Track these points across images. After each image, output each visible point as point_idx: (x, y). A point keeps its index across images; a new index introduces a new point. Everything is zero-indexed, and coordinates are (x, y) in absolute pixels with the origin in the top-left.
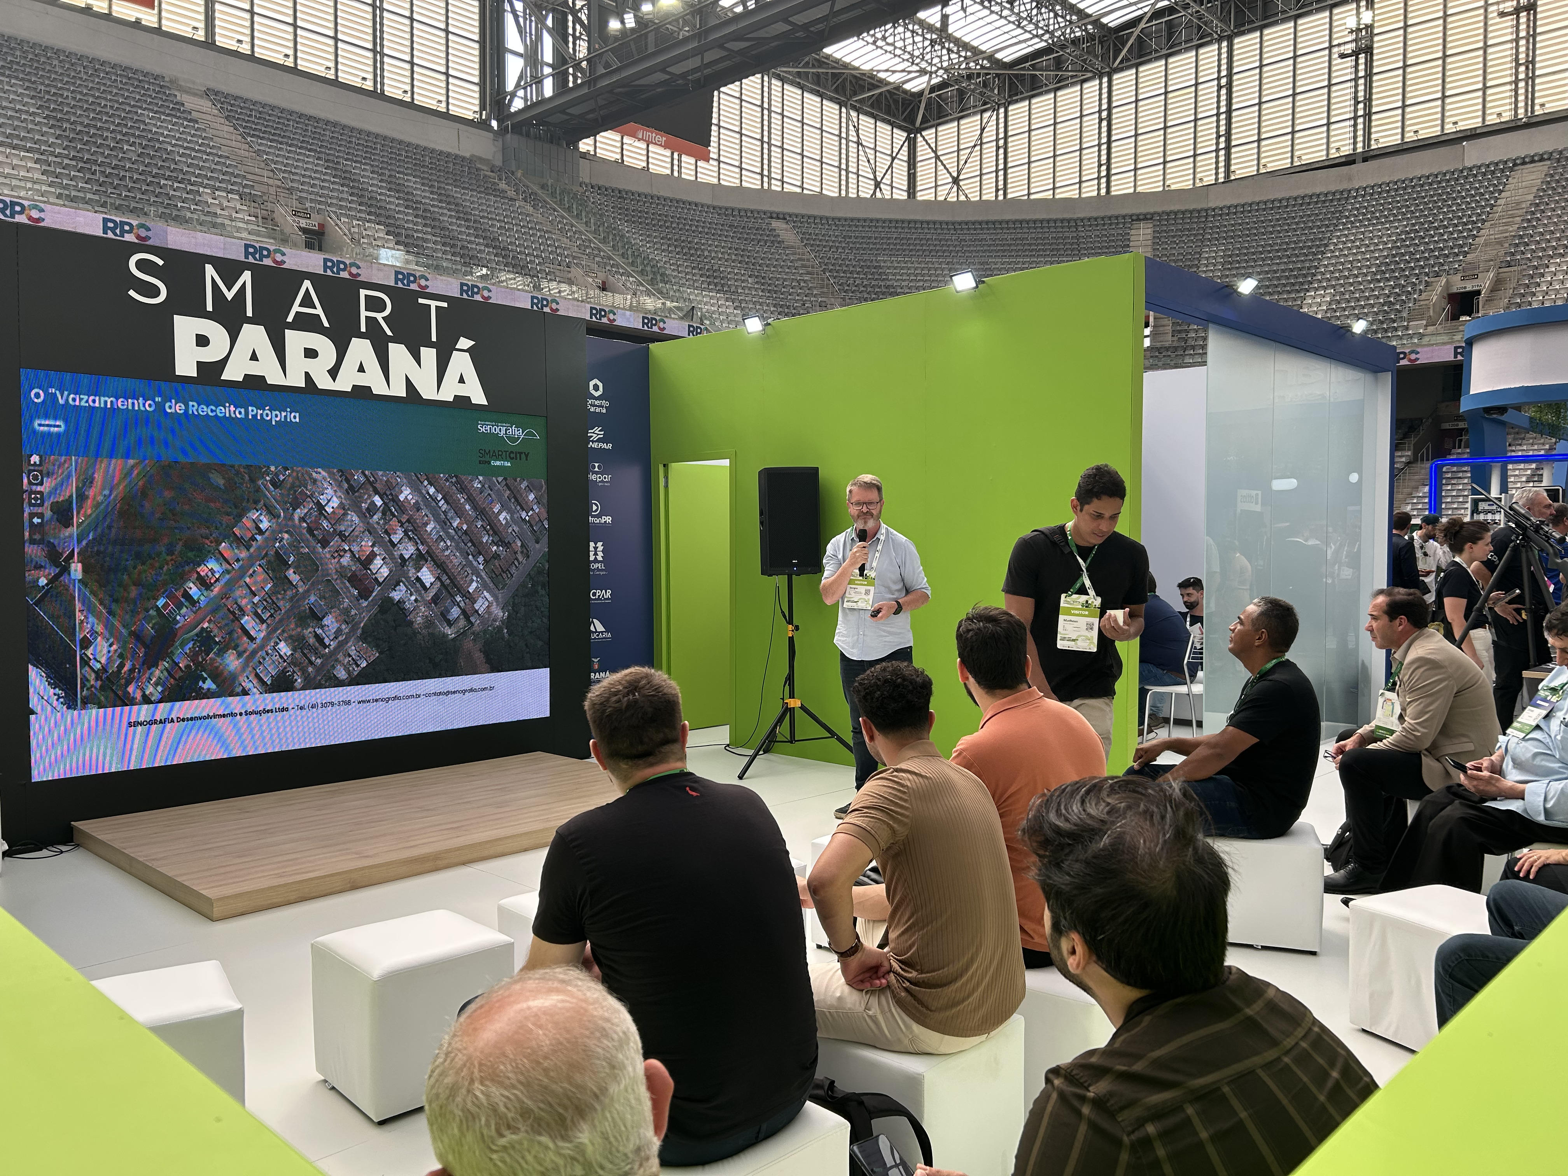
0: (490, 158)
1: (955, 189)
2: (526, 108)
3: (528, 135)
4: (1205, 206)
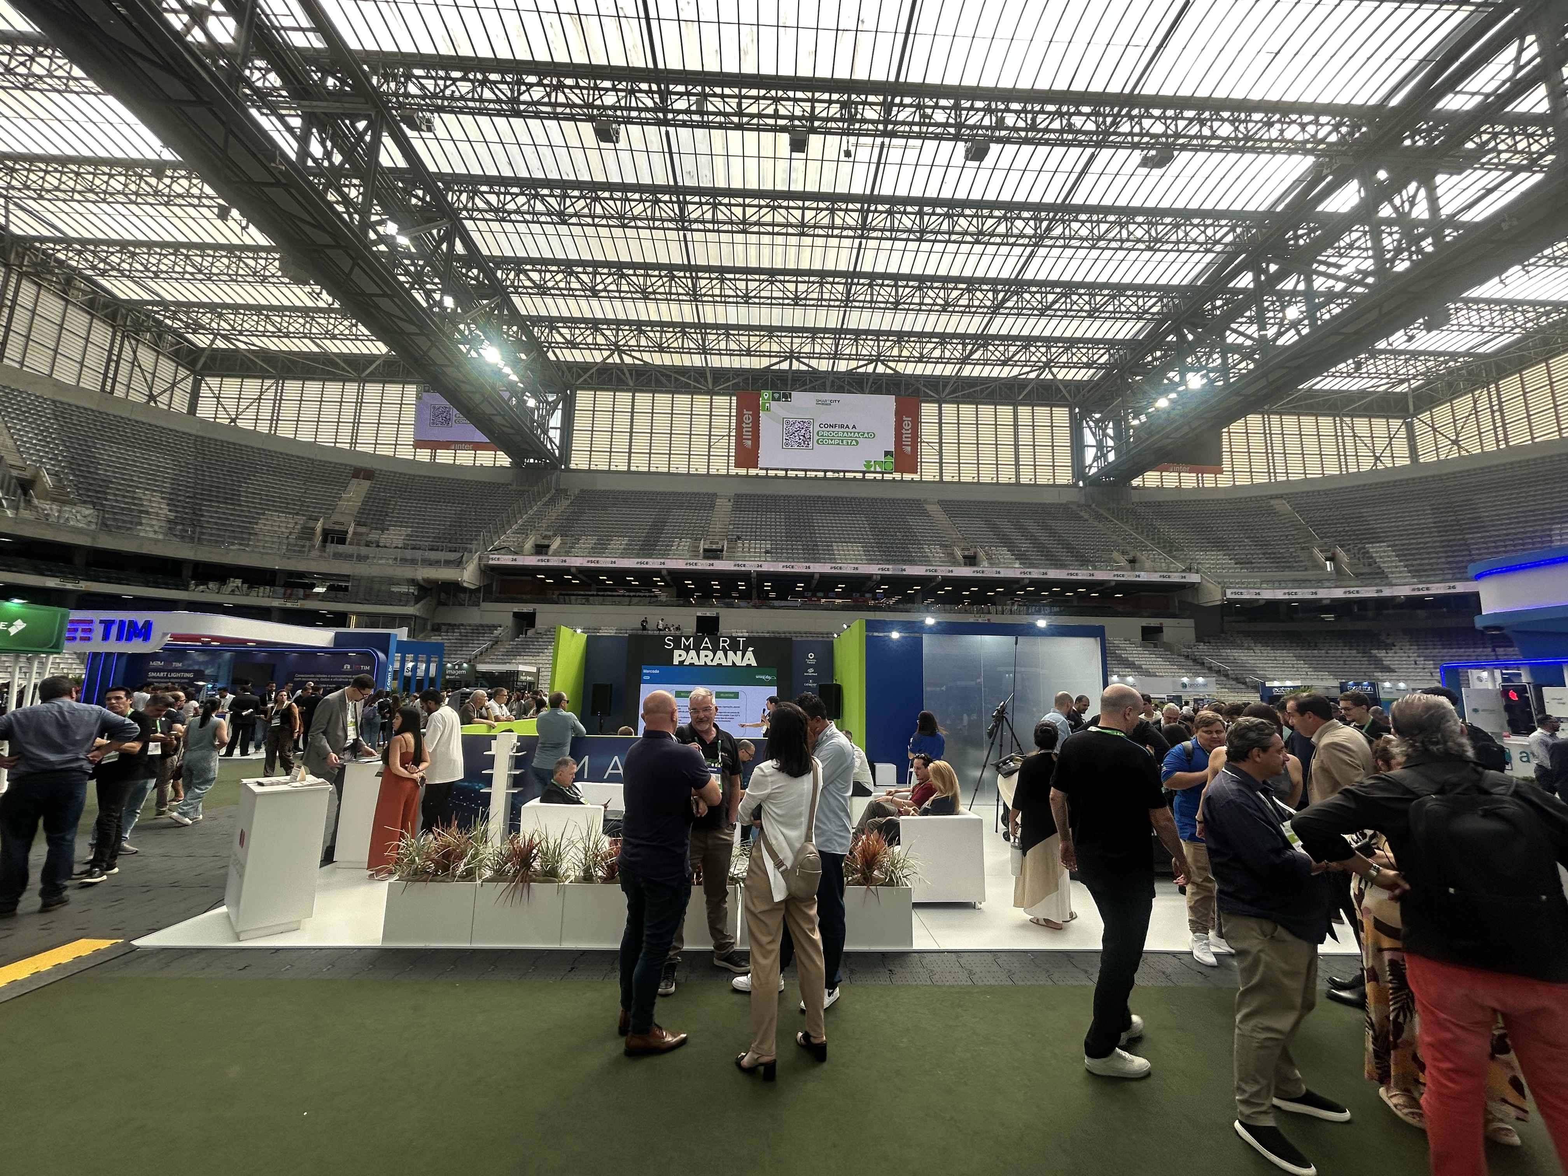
0: (1078, 500)
1: (1455, 448)
2: (1098, 471)
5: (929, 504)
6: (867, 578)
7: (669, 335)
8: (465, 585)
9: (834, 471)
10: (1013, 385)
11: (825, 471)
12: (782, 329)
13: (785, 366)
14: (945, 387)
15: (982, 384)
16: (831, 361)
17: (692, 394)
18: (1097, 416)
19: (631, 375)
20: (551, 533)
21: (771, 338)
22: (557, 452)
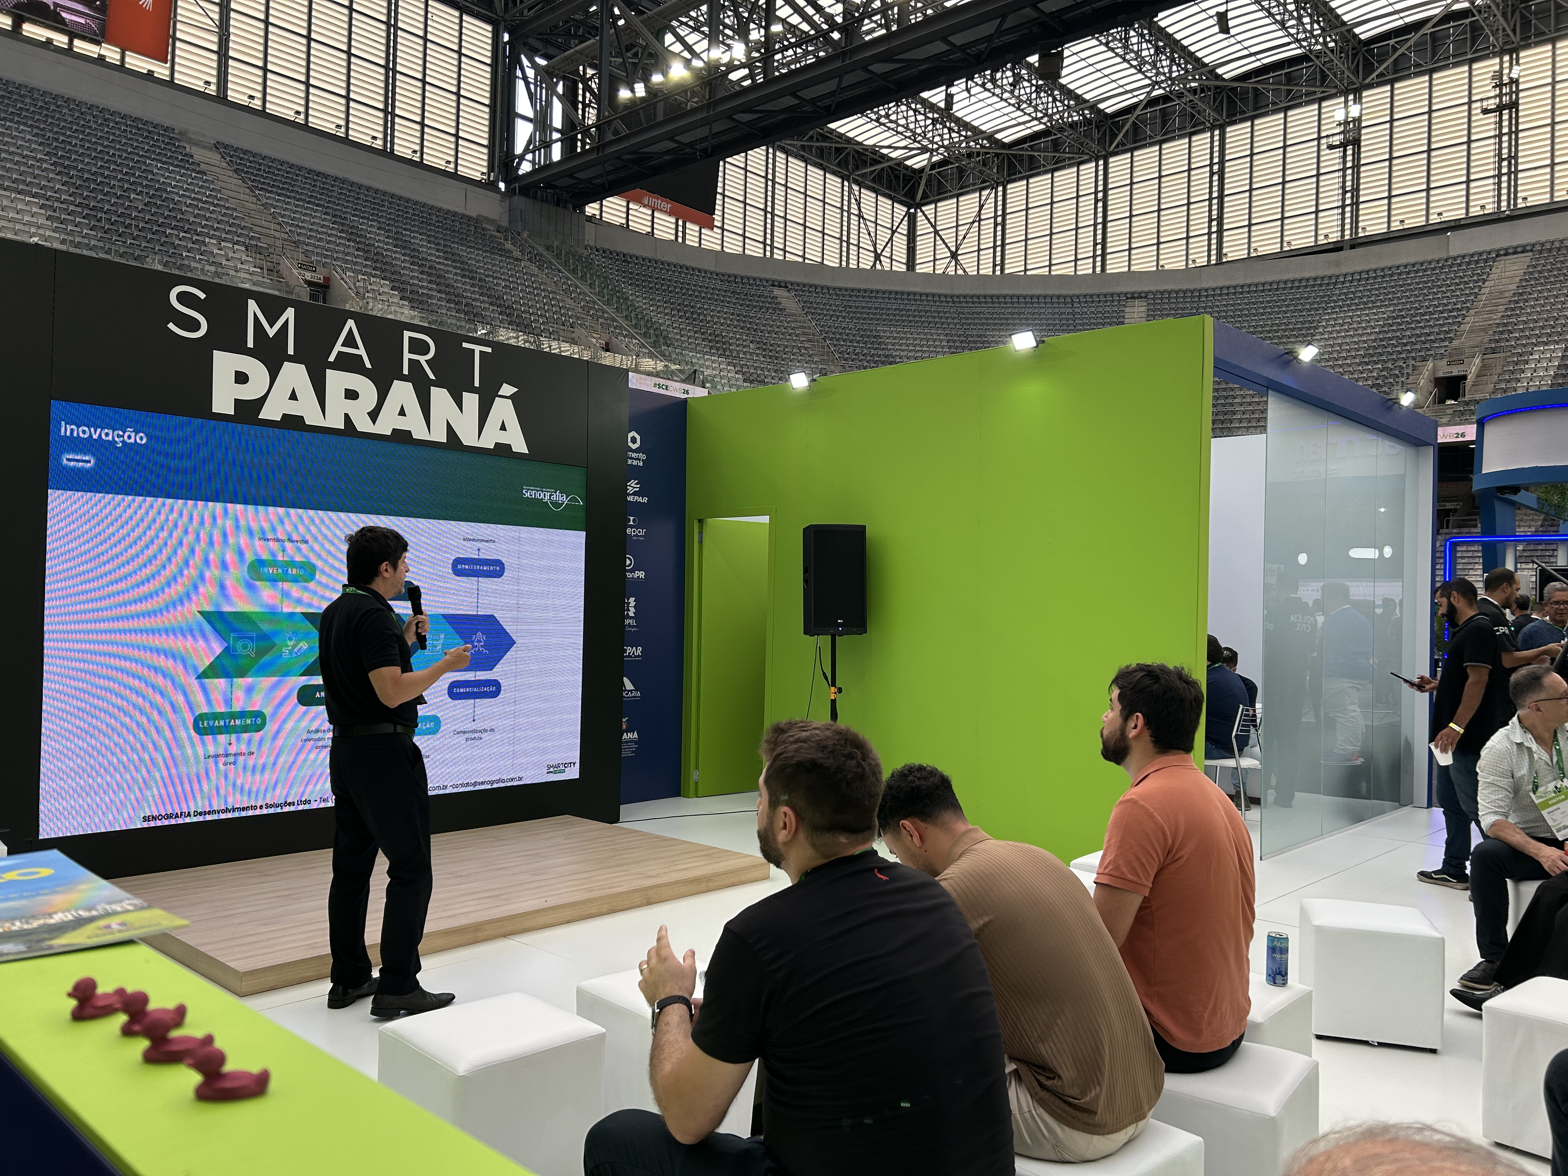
0: (497, 218)
1: (953, 263)
2: (534, 172)
3: (535, 197)
4: (1198, 287)
5: (197, 145)
18: (541, 61)
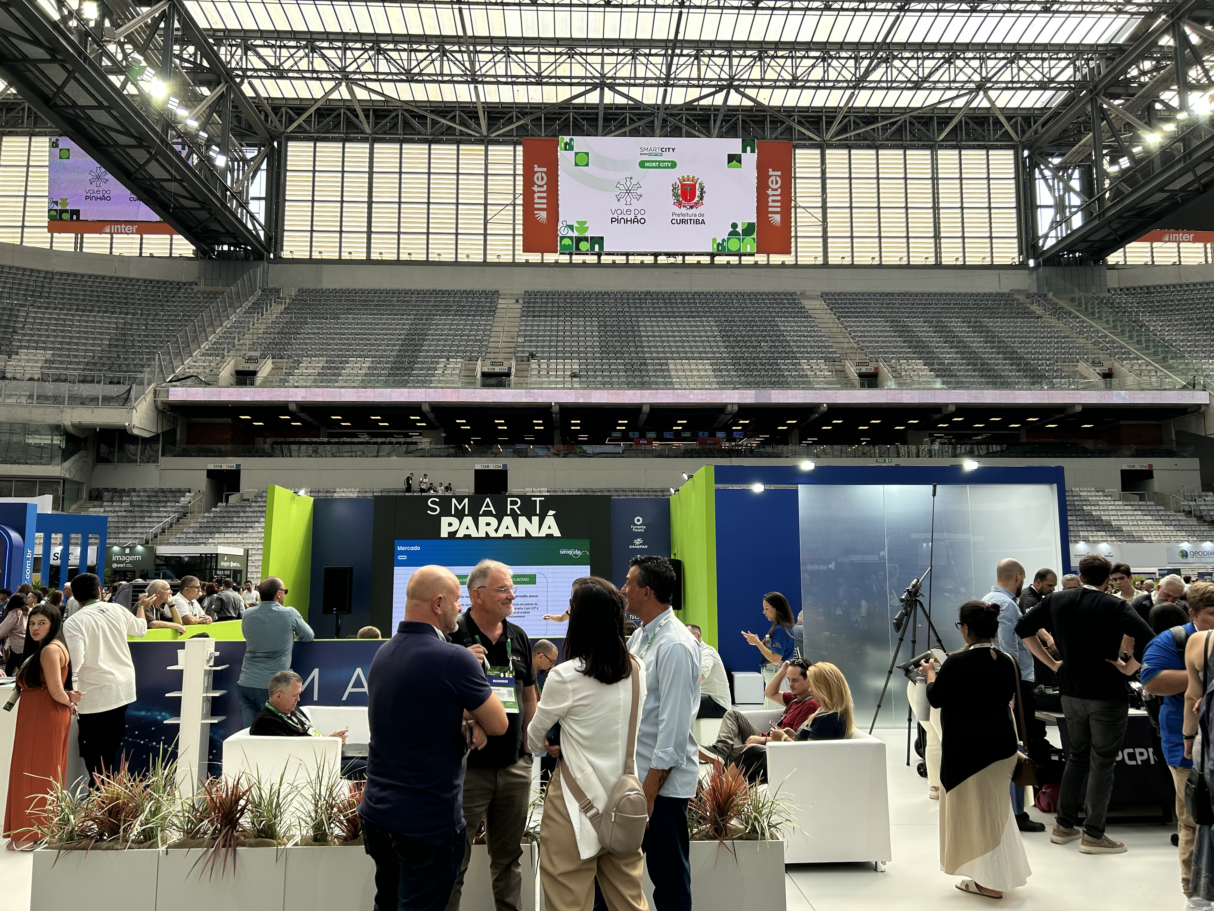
0: (1026, 288)
3: (1056, 265)
5: (809, 299)
6: (719, 409)
7: (421, 56)
8: (136, 432)
9: (668, 255)
10: (931, 118)
11: (656, 255)
12: (587, 42)
13: (593, 98)
14: (829, 124)
15: (884, 118)
16: (661, 89)
17: (458, 143)
18: (1056, 161)
19: (367, 117)
20: (257, 354)
21: (571, 56)
22: (262, 234)
